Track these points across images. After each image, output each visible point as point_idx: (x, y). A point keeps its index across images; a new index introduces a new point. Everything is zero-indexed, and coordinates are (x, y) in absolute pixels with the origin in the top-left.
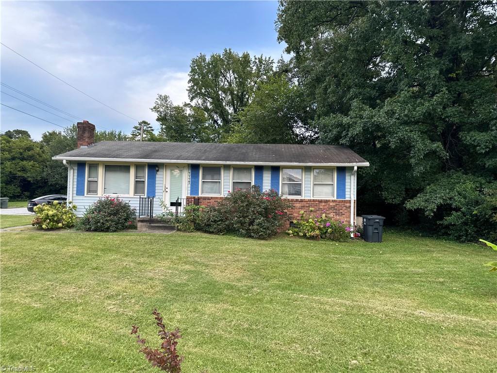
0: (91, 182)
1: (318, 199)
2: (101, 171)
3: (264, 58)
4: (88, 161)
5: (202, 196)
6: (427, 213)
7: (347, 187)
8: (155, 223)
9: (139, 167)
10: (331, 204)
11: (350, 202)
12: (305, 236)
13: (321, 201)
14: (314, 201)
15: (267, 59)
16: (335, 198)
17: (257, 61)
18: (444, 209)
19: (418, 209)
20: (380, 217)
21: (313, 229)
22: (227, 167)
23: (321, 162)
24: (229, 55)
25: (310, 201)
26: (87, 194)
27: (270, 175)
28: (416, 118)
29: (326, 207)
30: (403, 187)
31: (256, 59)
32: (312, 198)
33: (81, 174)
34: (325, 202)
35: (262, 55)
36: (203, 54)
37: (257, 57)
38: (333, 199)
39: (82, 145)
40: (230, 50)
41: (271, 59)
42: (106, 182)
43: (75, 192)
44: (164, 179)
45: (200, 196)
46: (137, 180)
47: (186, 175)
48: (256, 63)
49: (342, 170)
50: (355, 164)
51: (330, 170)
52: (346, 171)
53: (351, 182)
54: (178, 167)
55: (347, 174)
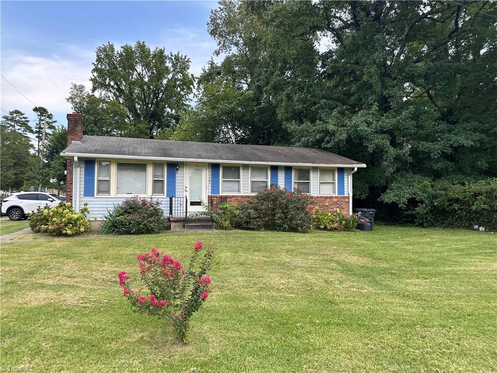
0: (102, 182)
1: (323, 196)
2: (114, 169)
4: (97, 158)
6: (400, 206)
8: (191, 223)
9: (157, 165)
10: (334, 200)
11: (348, 198)
12: (325, 228)
13: (326, 198)
19: (393, 202)
20: (373, 210)
24: (142, 47)
26: (98, 195)
27: (284, 175)
29: (330, 203)
32: (319, 195)
33: (89, 173)
34: (329, 198)
35: (179, 52)
36: (111, 43)
37: (174, 54)
38: (335, 195)
39: (73, 139)
40: (143, 42)
42: (118, 182)
43: (83, 193)
44: (184, 178)
45: (221, 194)
46: (155, 179)
47: (206, 175)
48: (172, 59)
49: (341, 170)
50: (355, 165)
51: (331, 171)
52: (345, 171)
53: (348, 181)
54: (198, 166)
55: (345, 174)
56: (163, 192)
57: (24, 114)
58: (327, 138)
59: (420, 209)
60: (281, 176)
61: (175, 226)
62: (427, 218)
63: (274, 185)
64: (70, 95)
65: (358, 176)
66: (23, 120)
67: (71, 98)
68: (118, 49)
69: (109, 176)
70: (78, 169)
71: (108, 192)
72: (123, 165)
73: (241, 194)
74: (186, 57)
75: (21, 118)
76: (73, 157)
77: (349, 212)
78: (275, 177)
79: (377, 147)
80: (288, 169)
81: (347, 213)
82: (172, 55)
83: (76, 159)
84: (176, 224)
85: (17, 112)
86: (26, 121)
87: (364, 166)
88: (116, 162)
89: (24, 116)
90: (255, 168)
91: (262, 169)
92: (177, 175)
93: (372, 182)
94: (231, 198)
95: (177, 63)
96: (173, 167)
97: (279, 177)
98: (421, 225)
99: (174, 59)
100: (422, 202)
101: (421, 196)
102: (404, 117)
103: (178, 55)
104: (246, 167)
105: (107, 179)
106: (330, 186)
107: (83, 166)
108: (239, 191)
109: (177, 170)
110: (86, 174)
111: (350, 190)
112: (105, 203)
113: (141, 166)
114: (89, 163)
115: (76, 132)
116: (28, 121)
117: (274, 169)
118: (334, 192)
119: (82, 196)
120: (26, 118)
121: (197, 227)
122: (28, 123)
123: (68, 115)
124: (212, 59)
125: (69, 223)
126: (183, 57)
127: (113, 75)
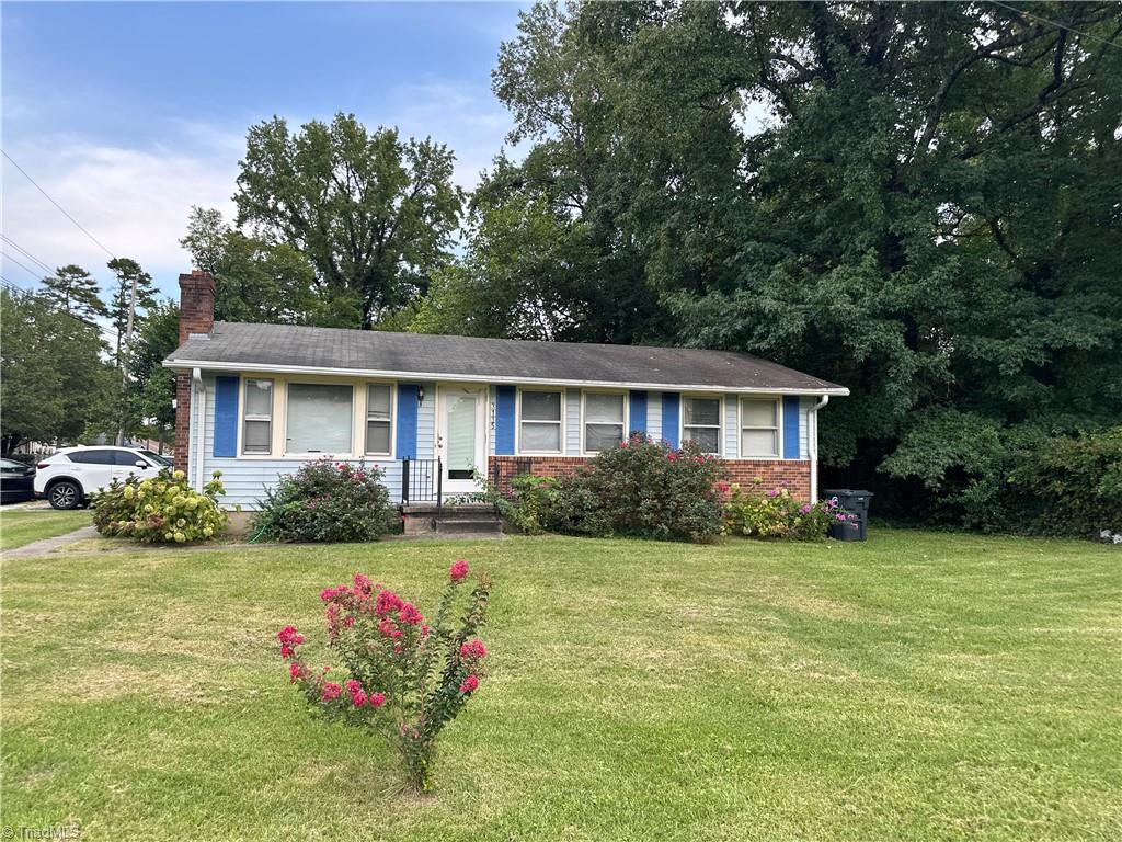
0: (254, 425)
1: (752, 459)
2: (280, 396)
3: (432, 145)
4: (244, 372)
9: (376, 387)
10: (776, 469)
11: (808, 464)
13: (757, 464)
14: (745, 463)
16: (782, 458)
17: (416, 150)
19: (911, 475)
20: (865, 492)
24: (347, 127)
25: (738, 463)
26: (243, 453)
27: (660, 411)
29: (766, 476)
32: (740, 458)
33: (226, 404)
34: (765, 465)
35: (429, 137)
36: (280, 118)
37: (417, 141)
38: (779, 459)
39: (192, 330)
40: (351, 116)
42: (290, 425)
43: (211, 449)
44: (436, 416)
45: (517, 454)
46: (371, 419)
47: (485, 410)
48: (414, 153)
49: (792, 402)
50: (825, 390)
51: (769, 402)
52: (800, 404)
53: (809, 426)
54: (467, 390)
55: (801, 411)
56: (388, 450)
57: (88, 274)
58: (760, 329)
59: (973, 492)
60: (654, 415)
61: (414, 525)
62: (990, 514)
63: (639, 434)
64: (188, 233)
65: (830, 416)
66: (87, 287)
67: (190, 239)
68: (295, 130)
69: (270, 411)
70: (202, 397)
71: (267, 447)
72: (301, 388)
73: (564, 455)
74: (444, 147)
75: (82, 284)
76: (192, 370)
77: (810, 496)
78: (639, 417)
79: (875, 349)
80: (670, 399)
81: (806, 499)
82: (413, 145)
83: (197, 374)
84: (417, 520)
85: (73, 270)
86: (92, 289)
87: (845, 391)
88: (286, 380)
89: (88, 278)
90: (594, 396)
91: (613, 397)
92: (420, 411)
93: (862, 430)
94: (540, 463)
95: (426, 162)
96: (412, 392)
97: (649, 417)
98: (977, 529)
99: (418, 153)
100: (979, 476)
101: (975, 461)
102: (937, 281)
103: (428, 143)
104: (574, 392)
105: (266, 418)
106: (768, 437)
107: (213, 389)
108: (558, 447)
109: (421, 399)
110: (219, 408)
111: (811, 445)
112: (261, 471)
113: (340, 391)
114: (226, 383)
115: (200, 315)
116: (97, 290)
117: (639, 398)
118: (776, 451)
119: (210, 456)
120: (93, 283)
121: (463, 527)
122: (97, 294)
123: (182, 277)
124: (502, 151)
125: (179, 516)
126: (439, 149)
127: (283, 187)
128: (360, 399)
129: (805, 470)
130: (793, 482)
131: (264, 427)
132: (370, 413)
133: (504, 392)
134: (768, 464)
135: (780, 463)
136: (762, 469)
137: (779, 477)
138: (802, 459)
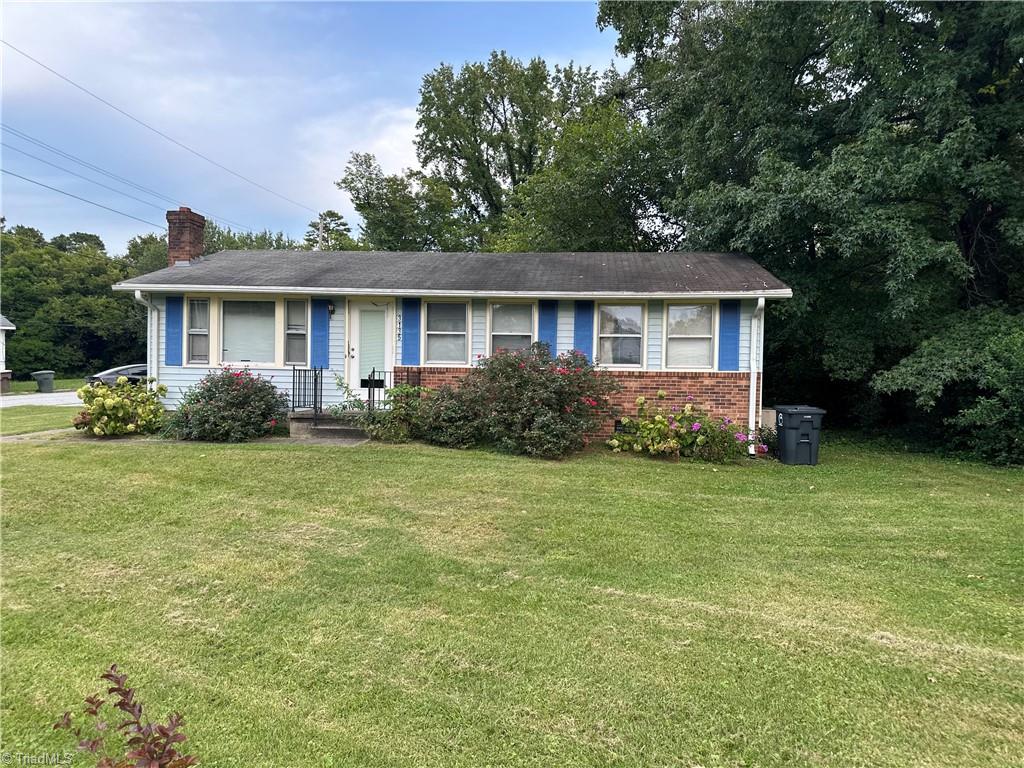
0: (196, 338)
1: (677, 371)
2: (215, 313)
3: (575, 69)
4: (188, 292)
5: (426, 366)
6: (920, 401)
7: (743, 343)
8: (327, 424)
9: (293, 303)
10: (707, 382)
11: (748, 376)
12: (645, 452)
13: (683, 376)
14: (668, 375)
15: (584, 71)
16: (715, 370)
17: (562, 76)
18: (960, 392)
19: (900, 390)
20: (814, 410)
21: (664, 437)
22: (480, 304)
23: (683, 290)
24: (501, 65)
25: (659, 375)
26: (188, 363)
27: (572, 320)
28: (901, 189)
29: (694, 389)
30: (870, 345)
31: (559, 71)
32: (664, 370)
33: (173, 321)
34: (692, 378)
35: (572, 61)
36: (446, 64)
37: (561, 67)
38: (711, 371)
39: (177, 258)
40: (503, 53)
41: (591, 72)
42: (226, 338)
43: (163, 359)
44: (346, 329)
45: (422, 365)
46: (289, 332)
47: (392, 321)
48: (560, 79)
49: (730, 308)
50: (760, 292)
52: (742, 311)
53: (752, 339)
55: (743, 316)
56: (304, 358)
60: (566, 324)
61: (298, 429)
64: (344, 175)
67: (344, 181)
69: (207, 326)
70: (155, 315)
71: (205, 357)
72: (236, 306)
73: (468, 366)
77: (748, 412)
78: (549, 327)
80: (584, 308)
83: (138, 295)
84: (300, 425)
87: (786, 293)
88: (220, 299)
90: (503, 306)
92: (331, 324)
94: (444, 373)
95: (570, 86)
96: (325, 306)
97: (559, 327)
103: (571, 68)
105: (203, 331)
106: (703, 347)
107: (163, 308)
108: (463, 358)
110: (168, 324)
111: (753, 356)
114: (173, 301)
115: (182, 245)
117: (549, 307)
118: (708, 362)
119: (163, 364)
123: (169, 213)
128: (280, 313)
129: (743, 383)
130: (728, 397)
131: (203, 338)
132: (288, 326)
133: (410, 305)
134: (696, 376)
135: (711, 376)
136: (689, 382)
137: (711, 390)
138: (742, 370)
